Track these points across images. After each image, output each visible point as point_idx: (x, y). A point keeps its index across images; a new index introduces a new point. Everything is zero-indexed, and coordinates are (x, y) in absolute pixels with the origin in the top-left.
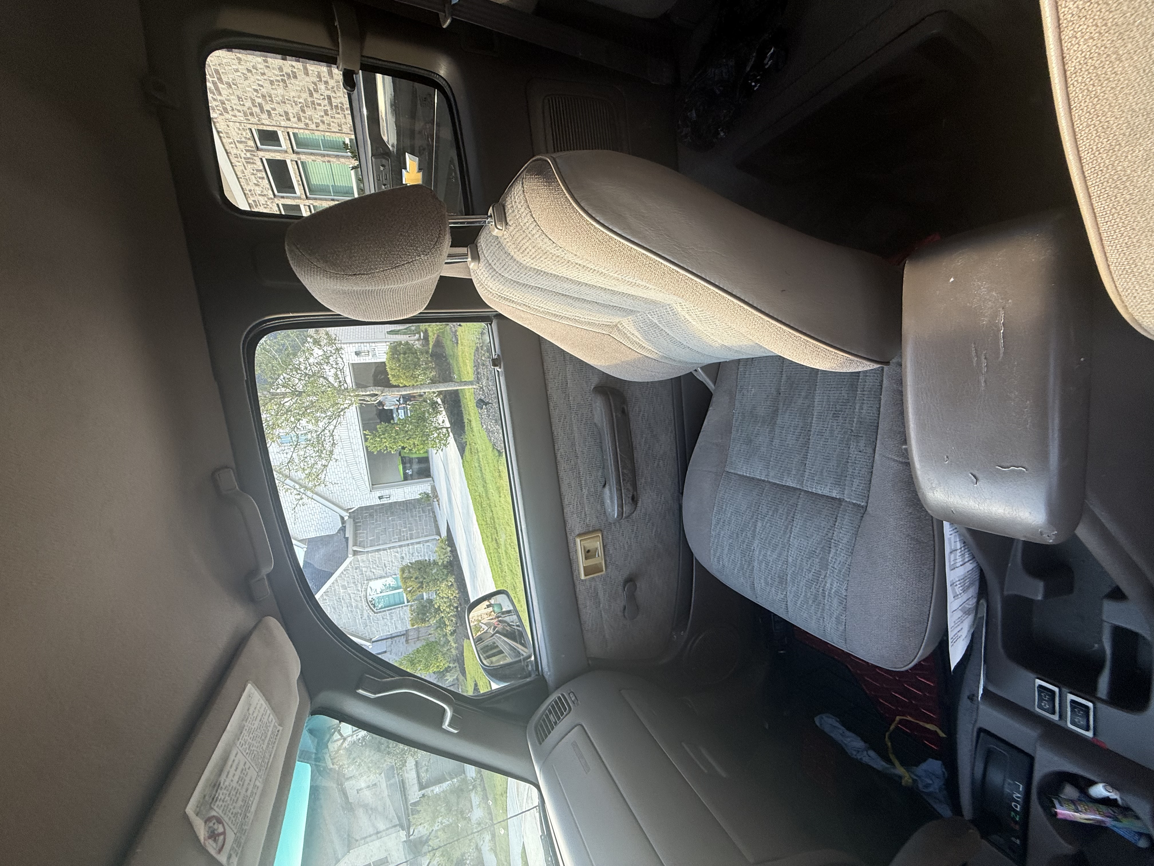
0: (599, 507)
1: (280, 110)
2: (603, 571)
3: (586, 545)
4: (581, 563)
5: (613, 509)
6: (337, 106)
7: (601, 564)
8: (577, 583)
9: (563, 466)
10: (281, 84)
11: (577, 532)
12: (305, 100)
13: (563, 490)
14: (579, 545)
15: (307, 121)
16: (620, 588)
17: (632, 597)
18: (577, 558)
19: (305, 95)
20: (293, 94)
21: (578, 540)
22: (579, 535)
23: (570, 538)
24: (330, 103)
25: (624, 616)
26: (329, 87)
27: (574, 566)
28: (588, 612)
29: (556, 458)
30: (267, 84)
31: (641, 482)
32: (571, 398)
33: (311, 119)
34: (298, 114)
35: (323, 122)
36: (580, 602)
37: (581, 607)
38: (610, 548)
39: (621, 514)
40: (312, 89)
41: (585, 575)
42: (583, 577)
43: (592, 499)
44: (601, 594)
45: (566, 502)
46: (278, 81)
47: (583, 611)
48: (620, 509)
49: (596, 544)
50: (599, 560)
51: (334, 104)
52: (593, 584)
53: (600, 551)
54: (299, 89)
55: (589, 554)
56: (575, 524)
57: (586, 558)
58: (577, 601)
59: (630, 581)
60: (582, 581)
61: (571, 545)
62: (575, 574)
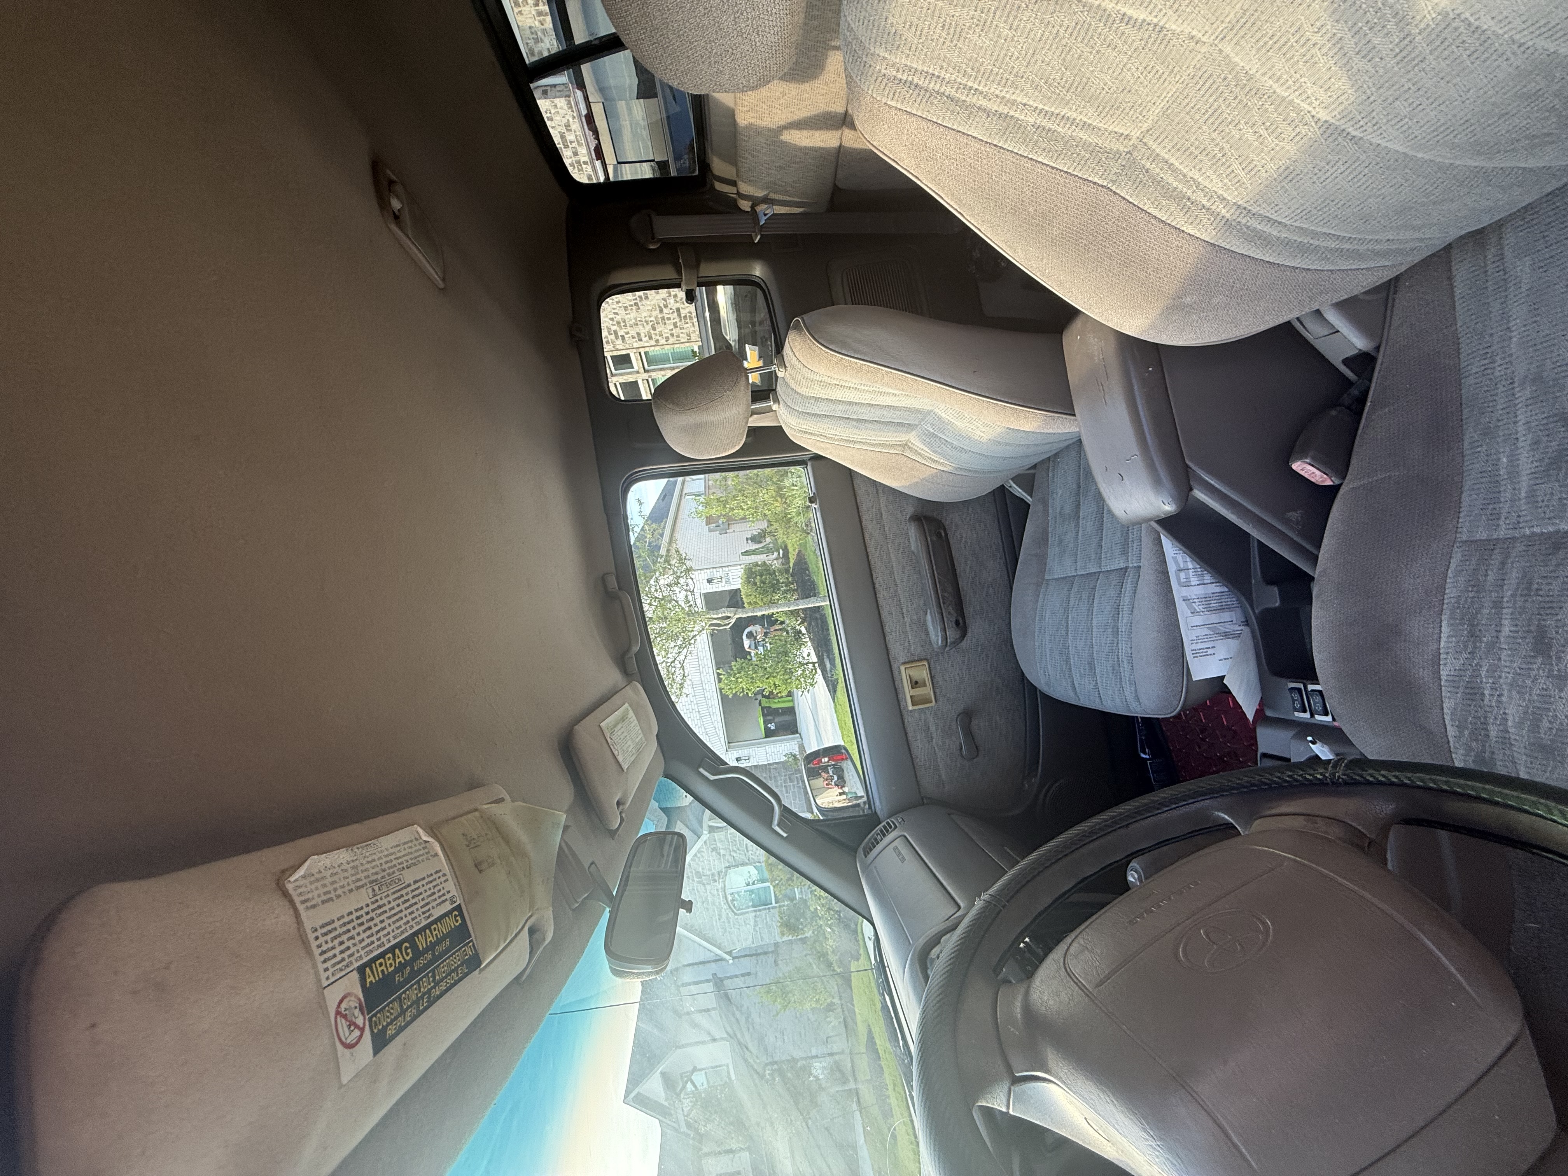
0: (923, 637)
1: (633, 333)
2: (931, 702)
3: (911, 674)
4: (908, 692)
5: (936, 636)
6: (685, 317)
7: (929, 694)
8: (905, 714)
9: (882, 594)
10: (634, 307)
11: (901, 661)
12: (656, 317)
13: (883, 617)
14: (904, 674)
15: (658, 337)
16: (954, 723)
17: (969, 733)
18: (903, 687)
19: (656, 313)
20: (644, 314)
21: (902, 668)
22: (904, 663)
23: (895, 666)
24: (679, 315)
25: (962, 756)
26: (678, 300)
27: (900, 696)
28: (919, 745)
29: (874, 587)
30: (622, 312)
31: (969, 611)
32: (887, 529)
33: (661, 335)
34: (649, 332)
35: (672, 335)
36: (910, 735)
37: (910, 739)
38: (939, 679)
39: (945, 640)
40: (662, 306)
41: (913, 705)
42: (910, 708)
43: (915, 628)
44: (933, 728)
45: (887, 629)
46: (631, 305)
47: (914, 745)
48: (944, 635)
49: (922, 673)
50: (927, 690)
51: (683, 315)
52: (923, 716)
53: (928, 682)
54: (650, 308)
55: (915, 684)
56: (898, 651)
57: (912, 688)
58: (906, 734)
59: (967, 717)
60: (911, 711)
61: (896, 674)
62: (902, 704)
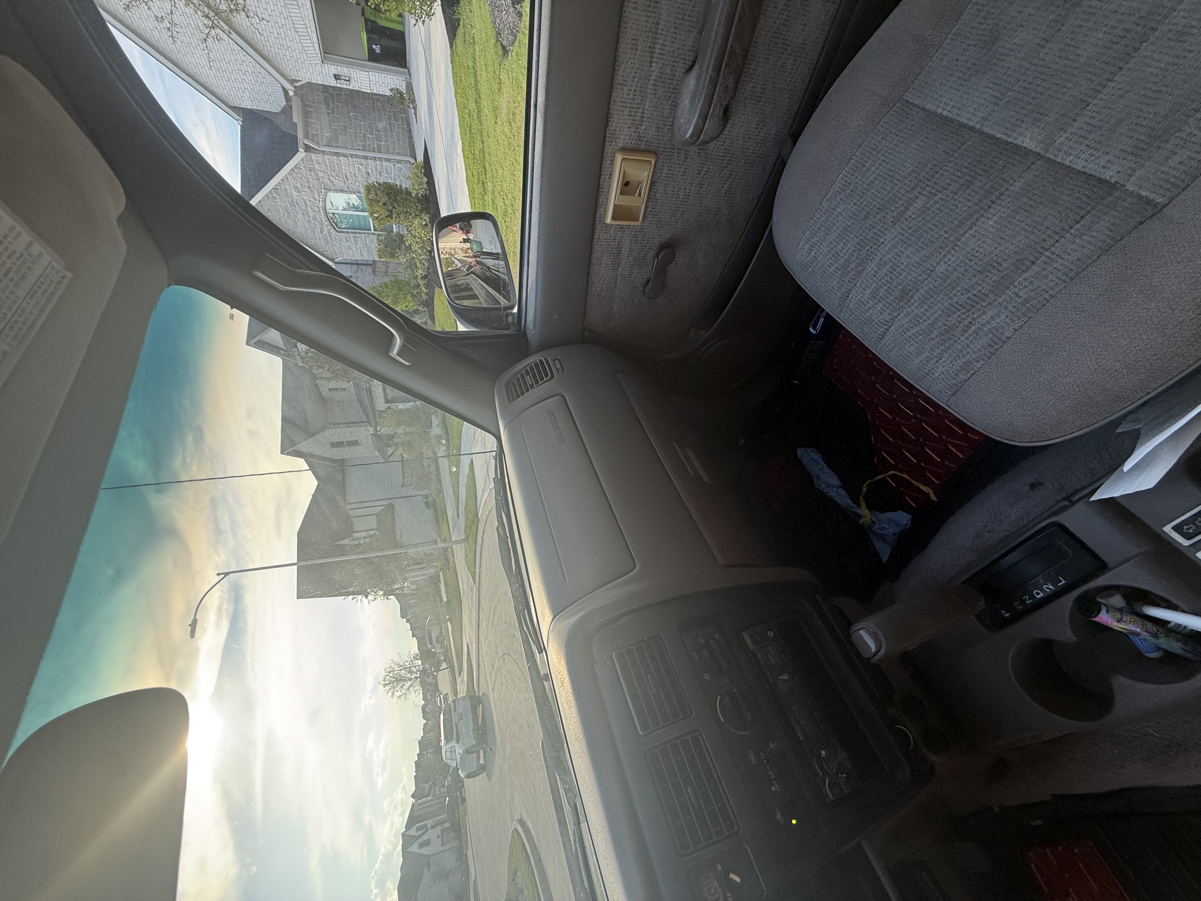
0: (666, 112)
2: (637, 220)
3: (628, 170)
4: (613, 197)
5: (689, 120)
7: (639, 209)
8: (598, 226)
11: (620, 145)
14: (618, 167)
16: (653, 253)
17: (662, 271)
18: (609, 187)
21: (619, 158)
22: (623, 149)
23: (609, 149)
25: (644, 291)
27: (602, 199)
31: (744, 88)
36: (596, 255)
37: (593, 261)
38: (660, 187)
39: (698, 131)
41: (614, 218)
42: (609, 220)
43: (660, 91)
44: (625, 253)
45: (619, 79)
47: (595, 269)
48: (700, 123)
49: (643, 174)
50: (638, 201)
52: (619, 234)
53: (645, 189)
55: (626, 186)
56: (622, 126)
57: (622, 193)
58: (591, 253)
59: (668, 248)
60: (607, 225)
61: (607, 163)
62: (600, 211)
